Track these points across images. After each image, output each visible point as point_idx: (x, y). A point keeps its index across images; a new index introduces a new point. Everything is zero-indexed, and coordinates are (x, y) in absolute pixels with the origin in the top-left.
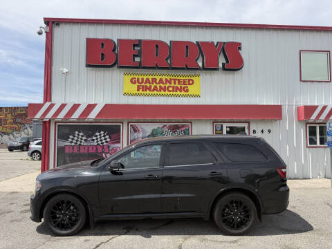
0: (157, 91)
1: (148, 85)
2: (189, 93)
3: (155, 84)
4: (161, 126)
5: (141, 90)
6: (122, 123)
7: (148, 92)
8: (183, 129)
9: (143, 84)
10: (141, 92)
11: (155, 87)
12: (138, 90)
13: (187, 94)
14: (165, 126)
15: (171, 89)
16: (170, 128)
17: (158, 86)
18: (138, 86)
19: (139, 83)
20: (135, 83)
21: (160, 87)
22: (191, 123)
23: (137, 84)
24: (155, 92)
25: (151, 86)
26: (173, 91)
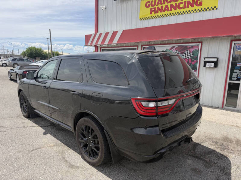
0: (168, 10)
1: (160, 6)
2: (202, 7)
3: (166, 4)
4: (169, 48)
5: (153, 13)
6: (138, 46)
7: (160, 13)
8: (192, 50)
9: (156, 6)
10: (153, 14)
11: (167, 6)
12: (151, 13)
13: (200, 8)
14: (173, 47)
15: (182, 5)
16: (178, 49)
17: (169, 5)
18: (151, 9)
19: (152, 6)
20: (149, 7)
21: (172, 5)
22: (201, 42)
23: (151, 7)
24: (166, 12)
25: (162, 7)
26: (185, 8)
